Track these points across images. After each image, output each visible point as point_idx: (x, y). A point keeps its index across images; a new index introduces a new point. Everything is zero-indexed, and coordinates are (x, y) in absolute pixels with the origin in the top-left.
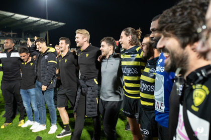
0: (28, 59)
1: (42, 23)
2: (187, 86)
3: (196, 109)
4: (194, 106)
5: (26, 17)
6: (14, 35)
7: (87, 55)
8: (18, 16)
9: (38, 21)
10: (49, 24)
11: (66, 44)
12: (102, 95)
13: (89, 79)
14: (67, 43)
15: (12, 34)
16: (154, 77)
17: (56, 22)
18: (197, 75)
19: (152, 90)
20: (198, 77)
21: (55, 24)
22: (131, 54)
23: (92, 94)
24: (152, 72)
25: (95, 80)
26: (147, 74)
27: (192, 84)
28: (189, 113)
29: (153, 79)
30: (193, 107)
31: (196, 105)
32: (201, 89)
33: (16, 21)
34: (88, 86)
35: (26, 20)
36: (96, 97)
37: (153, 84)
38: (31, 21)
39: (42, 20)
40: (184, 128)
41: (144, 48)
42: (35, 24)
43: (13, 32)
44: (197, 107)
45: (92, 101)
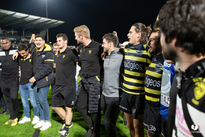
0: (27, 56)
1: (42, 21)
2: (186, 79)
3: (197, 103)
4: (195, 99)
5: (26, 15)
6: (16, 33)
7: (90, 52)
8: (19, 15)
9: (38, 19)
10: (49, 22)
11: (64, 41)
12: (105, 92)
13: (91, 76)
14: (64, 39)
15: (13, 32)
16: (161, 72)
17: (56, 21)
18: (197, 68)
19: (158, 85)
20: (198, 71)
21: (55, 22)
22: (138, 50)
23: (94, 92)
24: (159, 67)
25: (97, 77)
26: (153, 69)
27: (192, 77)
28: (189, 107)
29: (160, 75)
30: (194, 101)
31: (197, 99)
32: (202, 82)
33: (17, 19)
34: (90, 84)
35: (27, 18)
36: (99, 94)
37: (160, 79)
38: (31, 19)
39: (42, 18)
40: (184, 121)
41: (152, 43)
42: (35, 23)
43: (14, 31)
44: (198, 100)
45: (94, 98)
